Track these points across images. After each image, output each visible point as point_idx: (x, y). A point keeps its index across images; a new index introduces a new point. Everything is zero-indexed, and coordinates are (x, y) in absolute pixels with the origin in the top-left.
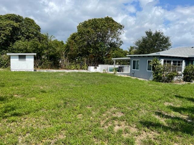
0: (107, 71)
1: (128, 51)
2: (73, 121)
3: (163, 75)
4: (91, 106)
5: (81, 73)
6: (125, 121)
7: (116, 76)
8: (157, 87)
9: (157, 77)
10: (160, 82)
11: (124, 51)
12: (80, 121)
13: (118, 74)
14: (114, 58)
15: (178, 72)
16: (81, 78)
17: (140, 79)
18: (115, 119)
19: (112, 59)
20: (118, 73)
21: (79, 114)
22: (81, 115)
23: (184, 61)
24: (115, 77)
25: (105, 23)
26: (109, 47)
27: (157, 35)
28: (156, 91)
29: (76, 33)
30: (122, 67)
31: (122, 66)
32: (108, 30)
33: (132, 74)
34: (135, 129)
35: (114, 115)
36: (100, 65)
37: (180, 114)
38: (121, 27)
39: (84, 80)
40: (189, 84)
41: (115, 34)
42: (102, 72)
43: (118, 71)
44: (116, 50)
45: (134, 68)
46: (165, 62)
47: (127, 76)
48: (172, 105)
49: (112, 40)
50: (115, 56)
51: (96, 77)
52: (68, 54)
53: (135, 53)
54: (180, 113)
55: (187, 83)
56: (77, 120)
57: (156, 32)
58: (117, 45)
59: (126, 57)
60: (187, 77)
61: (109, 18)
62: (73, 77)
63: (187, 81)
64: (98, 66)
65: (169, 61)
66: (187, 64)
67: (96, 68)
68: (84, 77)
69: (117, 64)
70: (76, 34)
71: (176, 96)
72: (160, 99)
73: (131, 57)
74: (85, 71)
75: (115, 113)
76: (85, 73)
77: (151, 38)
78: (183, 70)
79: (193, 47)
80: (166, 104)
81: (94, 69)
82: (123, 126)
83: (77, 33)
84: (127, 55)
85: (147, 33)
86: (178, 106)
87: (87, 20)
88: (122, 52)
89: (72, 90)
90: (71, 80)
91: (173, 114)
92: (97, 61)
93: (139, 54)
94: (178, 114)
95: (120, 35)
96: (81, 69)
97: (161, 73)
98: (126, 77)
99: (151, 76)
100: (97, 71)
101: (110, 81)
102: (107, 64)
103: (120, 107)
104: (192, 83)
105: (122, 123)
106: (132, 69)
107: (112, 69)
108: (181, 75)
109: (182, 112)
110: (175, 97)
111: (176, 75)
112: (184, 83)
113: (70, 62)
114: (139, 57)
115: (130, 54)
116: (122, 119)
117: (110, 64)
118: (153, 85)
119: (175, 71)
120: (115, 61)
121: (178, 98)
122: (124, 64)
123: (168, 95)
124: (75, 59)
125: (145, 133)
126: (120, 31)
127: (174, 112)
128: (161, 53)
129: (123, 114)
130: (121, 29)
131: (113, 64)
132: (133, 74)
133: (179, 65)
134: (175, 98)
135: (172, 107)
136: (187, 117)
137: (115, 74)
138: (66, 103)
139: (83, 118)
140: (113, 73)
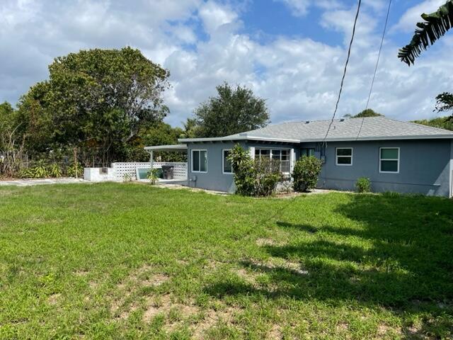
0: (134, 178)
1: (184, 130)
2: (33, 314)
3: (254, 182)
4: (87, 270)
5: (64, 186)
6: (171, 294)
7: (155, 189)
8: (243, 207)
9: (244, 186)
10: (250, 195)
11: (174, 130)
12: (53, 311)
13: (161, 183)
14: (149, 146)
15: (283, 173)
16: (62, 199)
17: (209, 192)
18: (146, 292)
19: (145, 148)
20: (160, 180)
21: (52, 294)
22: (59, 295)
23: (293, 150)
24: (153, 192)
25: (121, 62)
26: (138, 119)
27: (242, 95)
28: (242, 215)
29: (46, 82)
30: (170, 167)
31: (169, 164)
32: (130, 80)
33: (193, 182)
34: (194, 308)
35: (146, 284)
36: (114, 164)
37: (284, 261)
38: (162, 74)
39: (72, 203)
40: (304, 196)
41: (151, 91)
42: (121, 180)
43: (161, 177)
44: (155, 127)
45: (196, 168)
46: (257, 152)
47: (181, 187)
48: (270, 242)
49: (143, 103)
50: (151, 141)
51: (106, 194)
52: (24, 136)
53: (198, 134)
54: (285, 257)
55: (300, 194)
56: (44, 312)
57: (238, 89)
58: (155, 115)
59: (178, 143)
60: (300, 182)
61: (132, 50)
62: (40, 197)
63: (300, 191)
64: (110, 167)
65: (266, 151)
66: (298, 156)
67: (105, 171)
68: (71, 195)
69: (159, 161)
70: (47, 85)
71: (279, 224)
72: (248, 233)
73: (188, 143)
74: (76, 180)
75: (148, 279)
76: (75, 185)
77: (228, 101)
78: (292, 169)
79: (308, 122)
80: (260, 242)
81: (100, 173)
82: (166, 305)
83: (48, 83)
84: (179, 140)
85: (220, 90)
86: (282, 244)
87: (77, 52)
88: (169, 133)
89: (35, 232)
90: (34, 205)
91: (273, 262)
92: (106, 154)
93: (207, 137)
94: (281, 262)
95: (162, 92)
96: (64, 174)
97: (250, 176)
98: (180, 191)
99: (231, 184)
100: (109, 179)
101: (139, 201)
102: (133, 160)
103: (160, 262)
104: (309, 194)
105: (165, 299)
106: (192, 171)
107: (146, 172)
108: (289, 179)
109: (289, 255)
110: (276, 225)
111: (279, 180)
112: (295, 196)
113: (30, 158)
114: (205, 142)
115: (188, 137)
116: (164, 291)
117: (141, 161)
118: (235, 204)
119: (276, 172)
120: (151, 154)
121: (283, 228)
122: (175, 161)
123: (264, 222)
124: (45, 151)
125: (215, 313)
126: (162, 84)
127: (273, 259)
128: (250, 135)
129: (166, 278)
130: (163, 78)
131: (147, 160)
132: (195, 181)
133: (284, 158)
134: (276, 228)
135: (269, 247)
136: (299, 264)
137: (152, 184)
138: (15, 270)
139: (64, 304)
140: (148, 181)
